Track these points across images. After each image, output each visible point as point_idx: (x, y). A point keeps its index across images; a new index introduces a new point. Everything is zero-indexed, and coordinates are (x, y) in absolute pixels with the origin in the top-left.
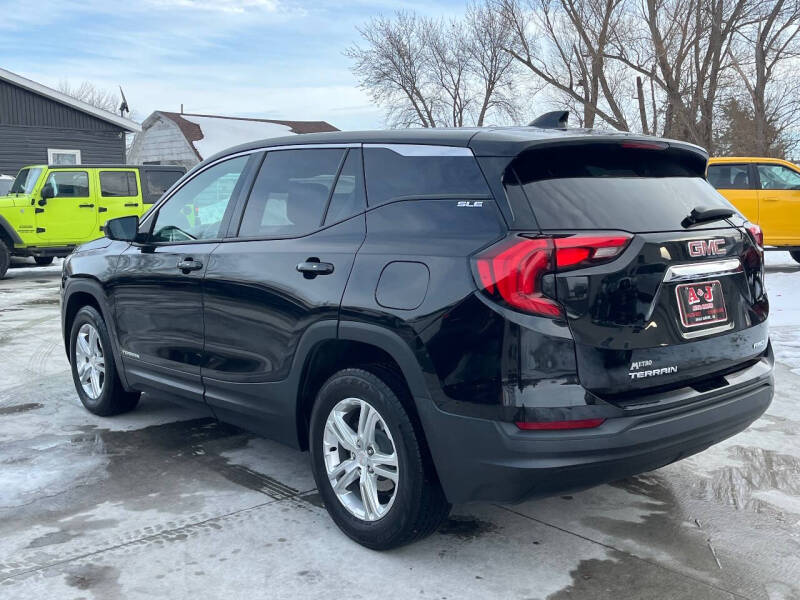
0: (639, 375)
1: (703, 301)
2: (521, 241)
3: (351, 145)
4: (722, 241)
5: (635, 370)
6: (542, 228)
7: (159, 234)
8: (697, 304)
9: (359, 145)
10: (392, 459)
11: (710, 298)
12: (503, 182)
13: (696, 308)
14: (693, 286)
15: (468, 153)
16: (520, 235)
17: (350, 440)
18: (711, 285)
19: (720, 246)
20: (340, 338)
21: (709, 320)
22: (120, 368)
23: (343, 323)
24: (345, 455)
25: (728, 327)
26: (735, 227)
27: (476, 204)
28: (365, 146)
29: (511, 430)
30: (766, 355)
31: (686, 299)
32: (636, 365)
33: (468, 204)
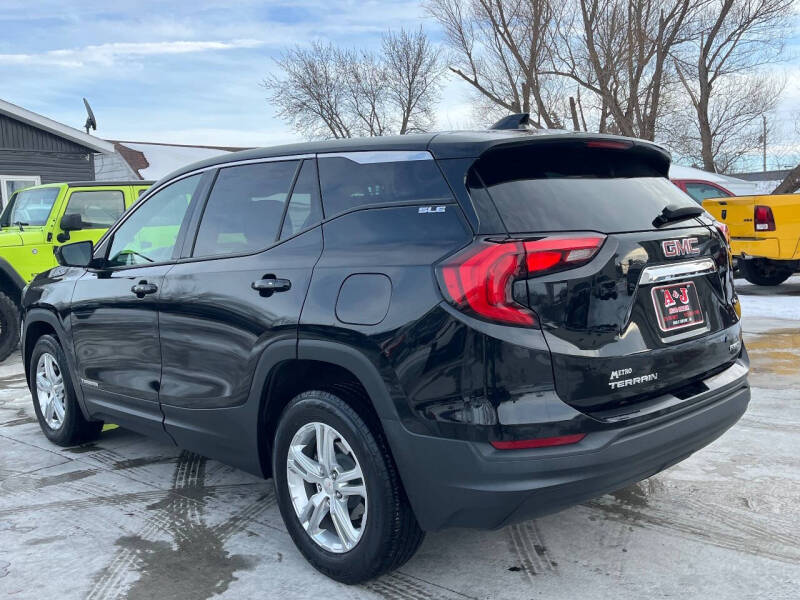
0: (620, 384)
1: (679, 303)
2: (487, 246)
3: (304, 156)
4: (695, 240)
5: (615, 380)
6: (510, 230)
7: (115, 259)
8: (672, 307)
9: (314, 155)
10: (357, 472)
11: (685, 300)
12: (466, 185)
13: (672, 311)
14: (669, 288)
15: (427, 156)
16: (486, 240)
17: (313, 470)
18: (685, 286)
19: (693, 245)
20: (300, 357)
21: (686, 323)
22: (80, 398)
23: (303, 342)
25: (704, 330)
26: (706, 226)
27: (438, 209)
28: (319, 156)
29: (487, 451)
30: (740, 355)
31: (662, 301)
32: (614, 374)
33: (429, 210)
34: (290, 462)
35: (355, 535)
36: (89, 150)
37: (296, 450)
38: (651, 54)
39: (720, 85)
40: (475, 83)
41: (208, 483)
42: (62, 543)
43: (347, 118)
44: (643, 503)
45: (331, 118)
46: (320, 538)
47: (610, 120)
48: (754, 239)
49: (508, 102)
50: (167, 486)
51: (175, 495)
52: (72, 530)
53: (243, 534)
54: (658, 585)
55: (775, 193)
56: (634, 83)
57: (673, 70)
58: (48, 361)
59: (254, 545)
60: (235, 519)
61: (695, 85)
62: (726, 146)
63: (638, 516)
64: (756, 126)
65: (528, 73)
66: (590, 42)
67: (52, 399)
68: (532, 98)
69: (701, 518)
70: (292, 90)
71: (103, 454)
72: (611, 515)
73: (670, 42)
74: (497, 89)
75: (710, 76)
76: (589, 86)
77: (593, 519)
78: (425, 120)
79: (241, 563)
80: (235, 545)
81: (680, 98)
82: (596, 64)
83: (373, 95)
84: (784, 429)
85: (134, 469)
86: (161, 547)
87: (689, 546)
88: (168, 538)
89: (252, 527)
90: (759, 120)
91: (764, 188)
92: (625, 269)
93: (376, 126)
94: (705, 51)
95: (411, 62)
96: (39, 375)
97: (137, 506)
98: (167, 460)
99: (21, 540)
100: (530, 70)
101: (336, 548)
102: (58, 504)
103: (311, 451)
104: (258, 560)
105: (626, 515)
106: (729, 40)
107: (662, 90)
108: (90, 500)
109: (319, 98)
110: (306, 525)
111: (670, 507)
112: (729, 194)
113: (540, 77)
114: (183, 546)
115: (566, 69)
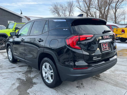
1: (106, 46)
6: (78, 34)
7: (19, 35)
9: (48, 20)
10: (52, 71)
12: (71, 26)
13: (105, 47)
14: (104, 44)
16: (74, 35)
17: (46, 70)
18: (107, 43)
19: (109, 37)
20: (44, 52)
22: (14, 56)
24: (46, 73)
25: (110, 51)
29: (72, 69)
30: (116, 55)
31: (103, 46)
32: (94, 58)
33: (65, 29)
34: (43, 68)
35: (52, 81)
36: (21, 17)
37: (44, 67)
38: (108, 5)
39: (118, 10)
40: (80, 9)
41: (32, 70)
42: (8, 78)
43: (61, 14)
44: (99, 77)
45: (58, 13)
46: (47, 81)
47: (101, 15)
48: (121, 34)
49: (85, 12)
50: (26, 70)
51: (27, 72)
52: (10, 77)
53: (36, 79)
54: (100, 91)
55: (125, 27)
56: (105, 10)
57: (111, 8)
58: (10, 50)
59: (37, 80)
60: (35, 76)
61: (114, 10)
62: (118, 20)
63: (98, 79)
64: (123, 17)
65: (88, 8)
66: (98, 3)
67: (10, 56)
68: (89, 11)
69: (108, 80)
70: (53, 9)
71: (17, 64)
72: (94, 79)
73: (111, 3)
74: (84, 10)
75: (117, 9)
76: (98, 10)
77: (91, 79)
78: (72, 14)
79: (35, 83)
80: (34, 80)
81: (112, 12)
82: (99, 6)
83: (65, 10)
84: (123, 65)
85: (21, 67)
86: (23, 80)
87: (106, 85)
88: (24, 79)
89: (38, 78)
90: (124, 16)
91: (124, 26)
92: (97, 40)
93: (65, 15)
94: (116, 5)
95: (71, 6)
96: (9, 52)
97: (21, 73)
98: (27, 66)
99: (3, 78)
100: (89, 7)
101: (49, 82)
102: (9, 72)
103: (46, 67)
104: (37, 83)
105: (96, 79)
106: (120, 3)
107: (109, 11)
108: (14, 72)
109: (57, 11)
110: (45, 78)
111: (103, 78)
112: (118, 27)
113: (90, 8)
114: (27, 80)
115: (94, 7)
